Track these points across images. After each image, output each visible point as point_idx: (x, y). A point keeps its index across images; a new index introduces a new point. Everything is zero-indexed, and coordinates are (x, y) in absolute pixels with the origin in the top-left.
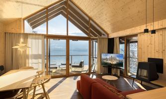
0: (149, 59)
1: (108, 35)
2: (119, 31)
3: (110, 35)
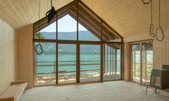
0: (164, 66)
1: (122, 38)
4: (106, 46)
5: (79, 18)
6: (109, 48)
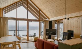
0: (68, 31)
1: (49, 19)
4: (41, 23)
5: (28, 8)
6: (42, 24)
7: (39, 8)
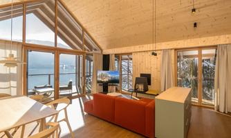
0: (142, 75)
1: (102, 50)
2: (115, 47)
3: (104, 51)
7: (84, 25)
